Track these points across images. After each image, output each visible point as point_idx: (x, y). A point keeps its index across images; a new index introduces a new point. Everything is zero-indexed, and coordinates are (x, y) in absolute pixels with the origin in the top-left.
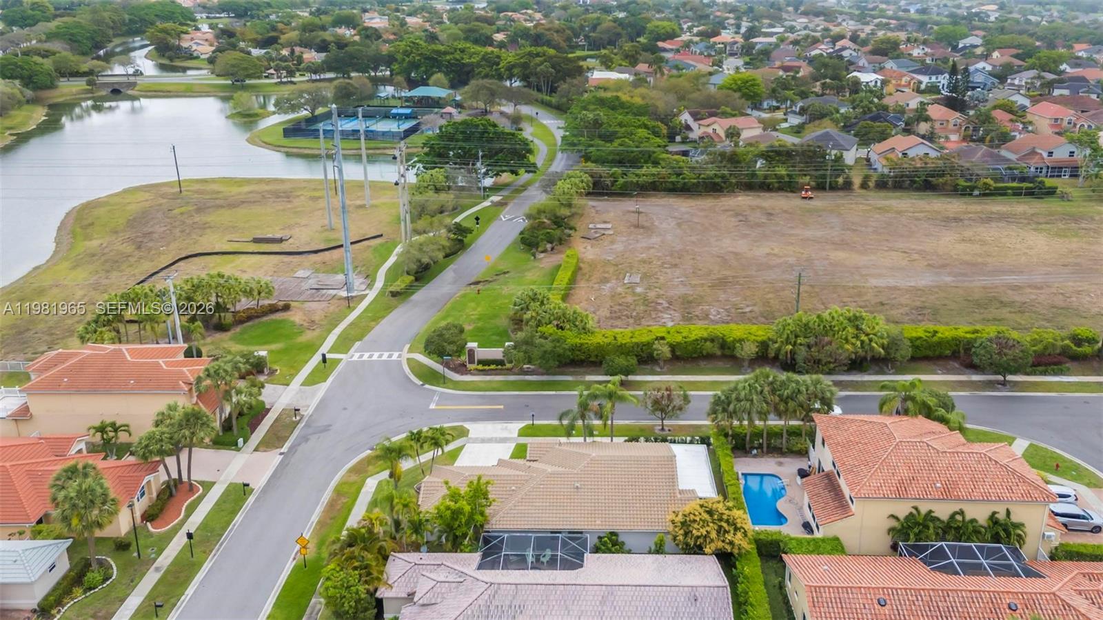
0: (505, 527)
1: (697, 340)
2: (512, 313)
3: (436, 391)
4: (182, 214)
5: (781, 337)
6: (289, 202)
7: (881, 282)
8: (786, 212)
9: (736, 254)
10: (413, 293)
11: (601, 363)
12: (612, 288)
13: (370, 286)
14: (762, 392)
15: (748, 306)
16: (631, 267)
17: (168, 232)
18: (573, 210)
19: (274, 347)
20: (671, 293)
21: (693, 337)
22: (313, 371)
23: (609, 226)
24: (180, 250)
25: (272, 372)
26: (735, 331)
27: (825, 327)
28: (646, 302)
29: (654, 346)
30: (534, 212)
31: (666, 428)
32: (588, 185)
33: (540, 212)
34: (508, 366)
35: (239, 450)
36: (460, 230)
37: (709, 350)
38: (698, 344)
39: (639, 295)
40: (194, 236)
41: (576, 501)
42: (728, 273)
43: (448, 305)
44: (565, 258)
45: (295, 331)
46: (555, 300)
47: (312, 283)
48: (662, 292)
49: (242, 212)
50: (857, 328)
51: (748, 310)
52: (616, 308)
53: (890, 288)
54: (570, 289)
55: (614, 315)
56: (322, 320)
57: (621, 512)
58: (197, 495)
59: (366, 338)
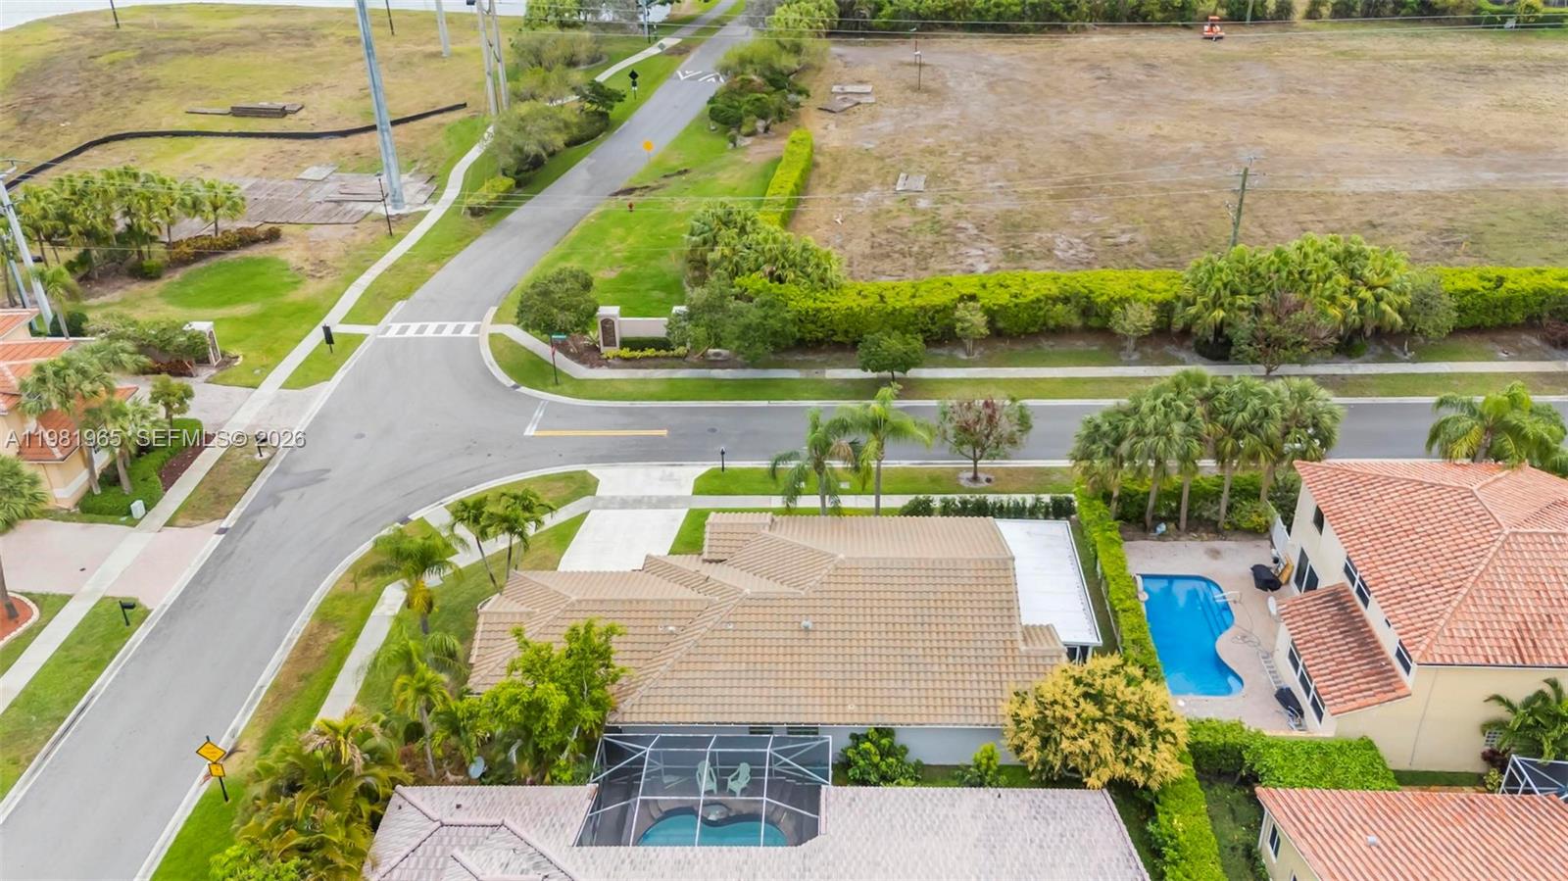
0: (650, 718)
1: (1038, 300)
2: (688, 248)
3: (539, 400)
4: (112, 63)
5: (1203, 293)
6: (307, 45)
7: (1365, 185)
8: (1176, 61)
9: (1097, 136)
10: (510, 211)
11: (854, 345)
12: (875, 202)
13: (434, 197)
14: (1188, 418)
15: (1123, 232)
16: (909, 162)
17: (81, 94)
18: (804, 59)
19: (242, 310)
20: (982, 209)
21: (1031, 295)
22: (307, 360)
23: (868, 88)
24: (96, 126)
25: (227, 361)
26: (1108, 282)
27: (1290, 273)
28: (937, 226)
29: (957, 314)
30: (733, 61)
31: (982, 476)
32: (830, 15)
33: (744, 61)
34: (681, 350)
35: (134, 523)
36: (603, 96)
37: (1060, 319)
38: (1040, 309)
39: (924, 213)
40: (127, 102)
41: (803, 658)
42: (1082, 170)
43: (575, 233)
44: (789, 146)
45: (286, 279)
46: (768, 224)
47: (331, 190)
48: (965, 208)
49: (220, 61)
50: (1352, 274)
51: (1124, 238)
52: (882, 238)
53: (1381, 195)
54: (798, 202)
55: (878, 251)
56: (340, 259)
57: (900, 684)
58: (25, 626)
59: (418, 294)
